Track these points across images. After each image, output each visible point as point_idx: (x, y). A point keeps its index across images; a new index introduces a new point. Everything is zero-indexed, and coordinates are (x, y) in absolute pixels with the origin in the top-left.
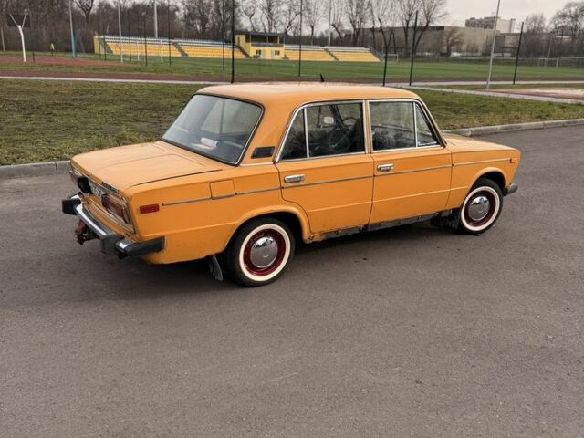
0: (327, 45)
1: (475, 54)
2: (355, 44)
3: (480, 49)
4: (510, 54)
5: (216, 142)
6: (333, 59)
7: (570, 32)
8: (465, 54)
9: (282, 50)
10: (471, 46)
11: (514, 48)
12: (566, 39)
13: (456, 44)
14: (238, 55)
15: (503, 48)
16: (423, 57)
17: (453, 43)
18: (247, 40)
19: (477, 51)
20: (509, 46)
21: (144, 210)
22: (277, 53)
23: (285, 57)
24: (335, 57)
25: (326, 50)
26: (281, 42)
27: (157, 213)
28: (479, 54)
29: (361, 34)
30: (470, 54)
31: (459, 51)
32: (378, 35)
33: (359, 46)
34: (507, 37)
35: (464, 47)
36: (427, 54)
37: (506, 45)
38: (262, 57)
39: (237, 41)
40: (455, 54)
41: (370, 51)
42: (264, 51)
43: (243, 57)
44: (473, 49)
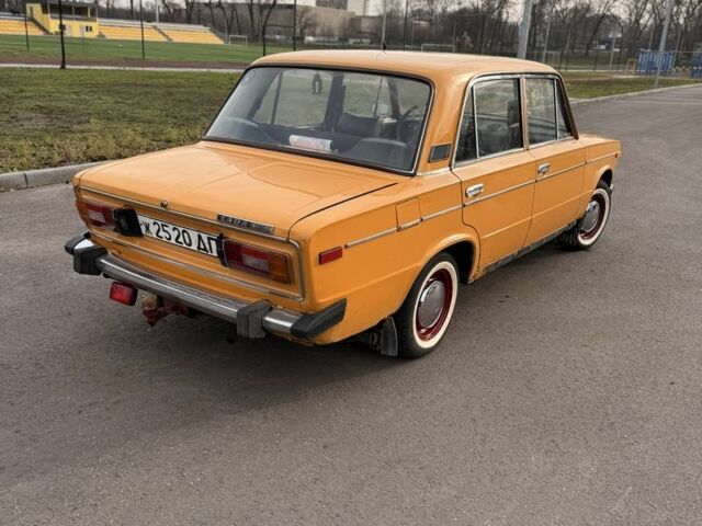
0: (155, 20)
1: (332, 39)
2: (189, 21)
3: (336, 33)
4: (369, 41)
5: (329, 142)
6: (164, 40)
7: (428, 17)
8: (321, 39)
9: (94, 25)
10: (326, 30)
11: (371, 33)
12: (424, 24)
13: (310, 26)
14: (34, 31)
15: (360, 32)
16: (274, 41)
17: (306, 26)
18: (45, 10)
19: (333, 36)
20: (368, 30)
21: (324, 258)
22: (89, 29)
23: (101, 35)
24: (167, 37)
25: (155, 27)
26: (93, 14)
27: (340, 260)
28: (336, 39)
29: (195, 9)
30: (326, 39)
31: (314, 35)
32: (217, 11)
33: (194, 23)
34: (363, 20)
35: (318, 31)
36: (278, 37)
37: (363, 30)
38: (67, 33)
39: (28, 11)
40: (310, 39)
41: (211, 31)
42: (70, 27)
43: (41, 33)
44: (329, 34)
